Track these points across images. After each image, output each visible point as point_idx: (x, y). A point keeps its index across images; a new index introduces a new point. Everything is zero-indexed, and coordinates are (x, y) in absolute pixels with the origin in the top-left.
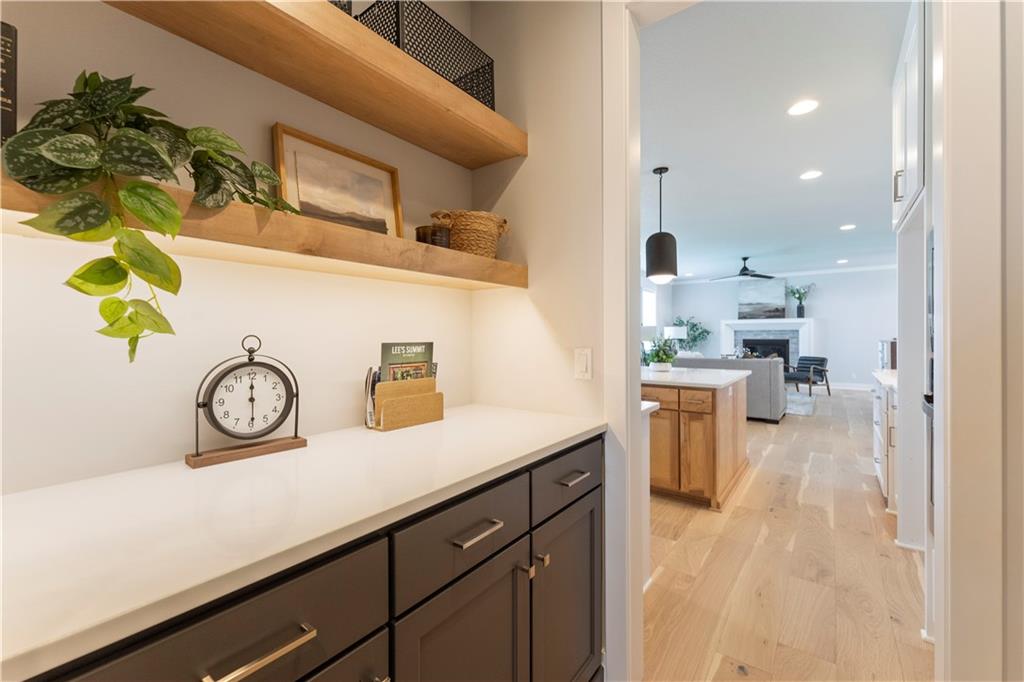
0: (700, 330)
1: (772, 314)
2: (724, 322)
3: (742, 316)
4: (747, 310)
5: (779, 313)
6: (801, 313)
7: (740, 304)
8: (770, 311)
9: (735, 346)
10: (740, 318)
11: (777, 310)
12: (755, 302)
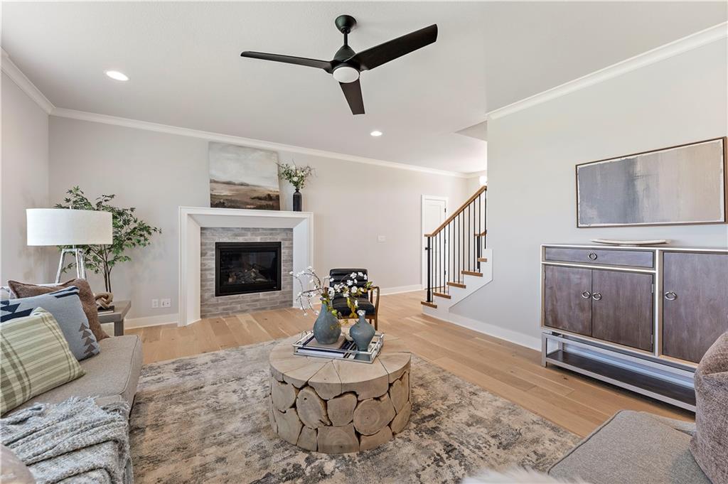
0: (132, 225)
1: (264, 203)
2: (184, 211)
3: (217, 203)
4: (225, 192)
5: (271, 202)
6: (297, 204)
7: (212, 181)
8: (260, 199)
9: (203, 254)
10: (214, 205)
11: (269, 197)
12: (237, 180)
